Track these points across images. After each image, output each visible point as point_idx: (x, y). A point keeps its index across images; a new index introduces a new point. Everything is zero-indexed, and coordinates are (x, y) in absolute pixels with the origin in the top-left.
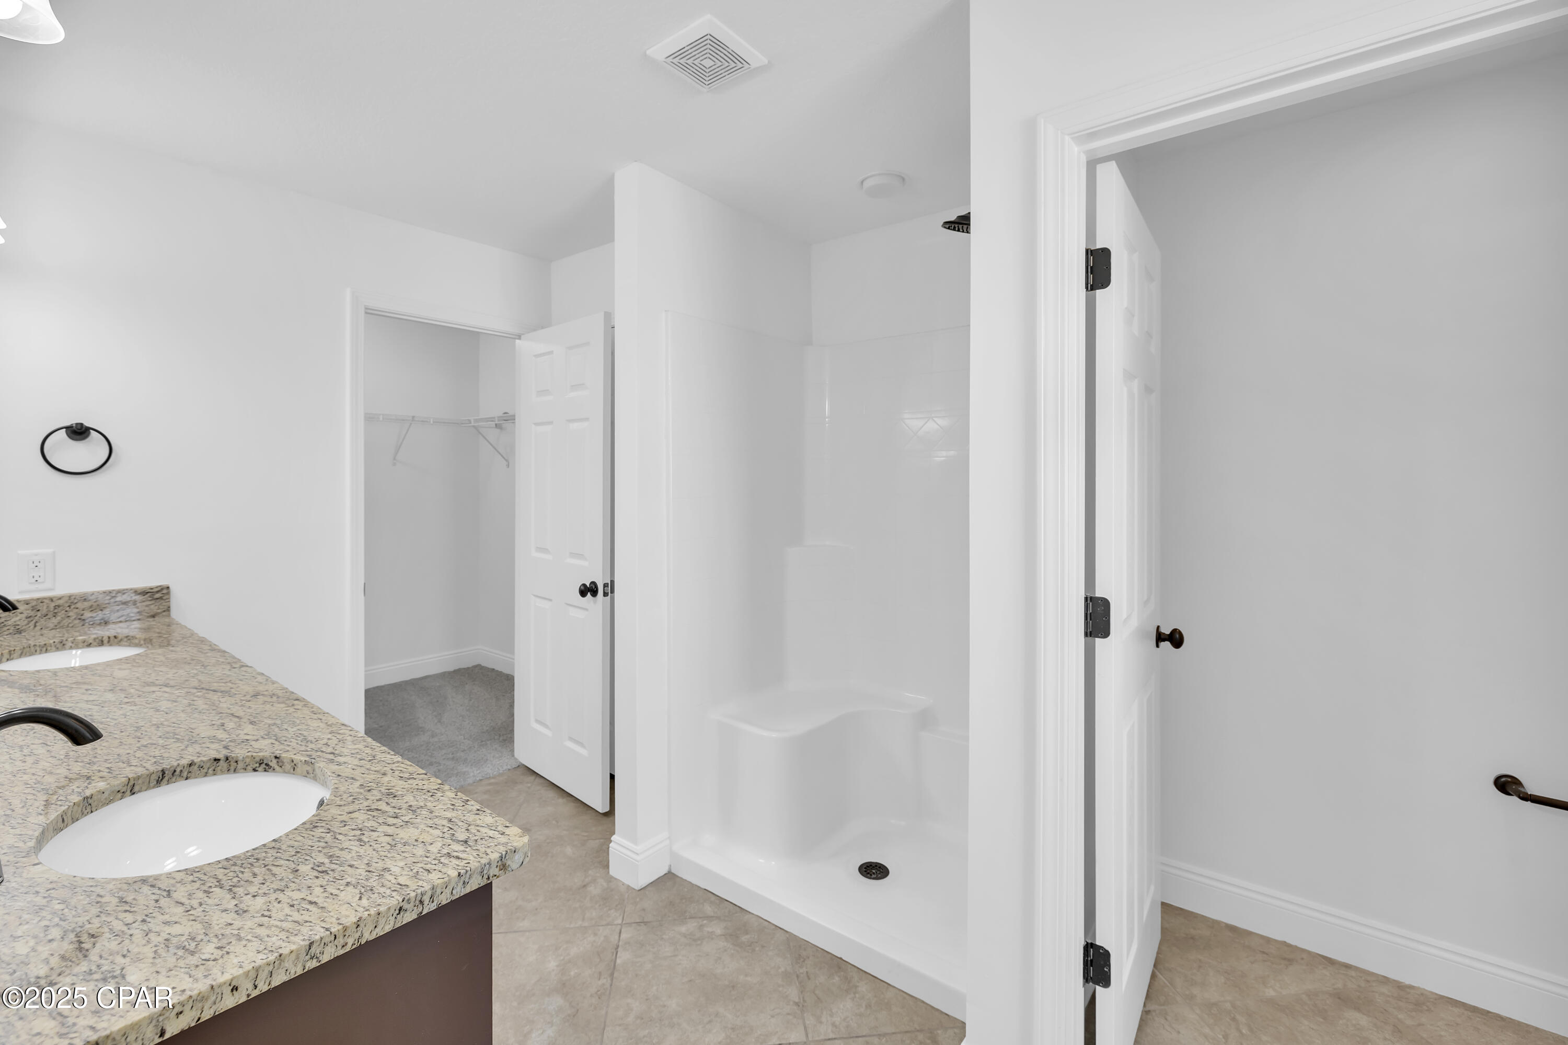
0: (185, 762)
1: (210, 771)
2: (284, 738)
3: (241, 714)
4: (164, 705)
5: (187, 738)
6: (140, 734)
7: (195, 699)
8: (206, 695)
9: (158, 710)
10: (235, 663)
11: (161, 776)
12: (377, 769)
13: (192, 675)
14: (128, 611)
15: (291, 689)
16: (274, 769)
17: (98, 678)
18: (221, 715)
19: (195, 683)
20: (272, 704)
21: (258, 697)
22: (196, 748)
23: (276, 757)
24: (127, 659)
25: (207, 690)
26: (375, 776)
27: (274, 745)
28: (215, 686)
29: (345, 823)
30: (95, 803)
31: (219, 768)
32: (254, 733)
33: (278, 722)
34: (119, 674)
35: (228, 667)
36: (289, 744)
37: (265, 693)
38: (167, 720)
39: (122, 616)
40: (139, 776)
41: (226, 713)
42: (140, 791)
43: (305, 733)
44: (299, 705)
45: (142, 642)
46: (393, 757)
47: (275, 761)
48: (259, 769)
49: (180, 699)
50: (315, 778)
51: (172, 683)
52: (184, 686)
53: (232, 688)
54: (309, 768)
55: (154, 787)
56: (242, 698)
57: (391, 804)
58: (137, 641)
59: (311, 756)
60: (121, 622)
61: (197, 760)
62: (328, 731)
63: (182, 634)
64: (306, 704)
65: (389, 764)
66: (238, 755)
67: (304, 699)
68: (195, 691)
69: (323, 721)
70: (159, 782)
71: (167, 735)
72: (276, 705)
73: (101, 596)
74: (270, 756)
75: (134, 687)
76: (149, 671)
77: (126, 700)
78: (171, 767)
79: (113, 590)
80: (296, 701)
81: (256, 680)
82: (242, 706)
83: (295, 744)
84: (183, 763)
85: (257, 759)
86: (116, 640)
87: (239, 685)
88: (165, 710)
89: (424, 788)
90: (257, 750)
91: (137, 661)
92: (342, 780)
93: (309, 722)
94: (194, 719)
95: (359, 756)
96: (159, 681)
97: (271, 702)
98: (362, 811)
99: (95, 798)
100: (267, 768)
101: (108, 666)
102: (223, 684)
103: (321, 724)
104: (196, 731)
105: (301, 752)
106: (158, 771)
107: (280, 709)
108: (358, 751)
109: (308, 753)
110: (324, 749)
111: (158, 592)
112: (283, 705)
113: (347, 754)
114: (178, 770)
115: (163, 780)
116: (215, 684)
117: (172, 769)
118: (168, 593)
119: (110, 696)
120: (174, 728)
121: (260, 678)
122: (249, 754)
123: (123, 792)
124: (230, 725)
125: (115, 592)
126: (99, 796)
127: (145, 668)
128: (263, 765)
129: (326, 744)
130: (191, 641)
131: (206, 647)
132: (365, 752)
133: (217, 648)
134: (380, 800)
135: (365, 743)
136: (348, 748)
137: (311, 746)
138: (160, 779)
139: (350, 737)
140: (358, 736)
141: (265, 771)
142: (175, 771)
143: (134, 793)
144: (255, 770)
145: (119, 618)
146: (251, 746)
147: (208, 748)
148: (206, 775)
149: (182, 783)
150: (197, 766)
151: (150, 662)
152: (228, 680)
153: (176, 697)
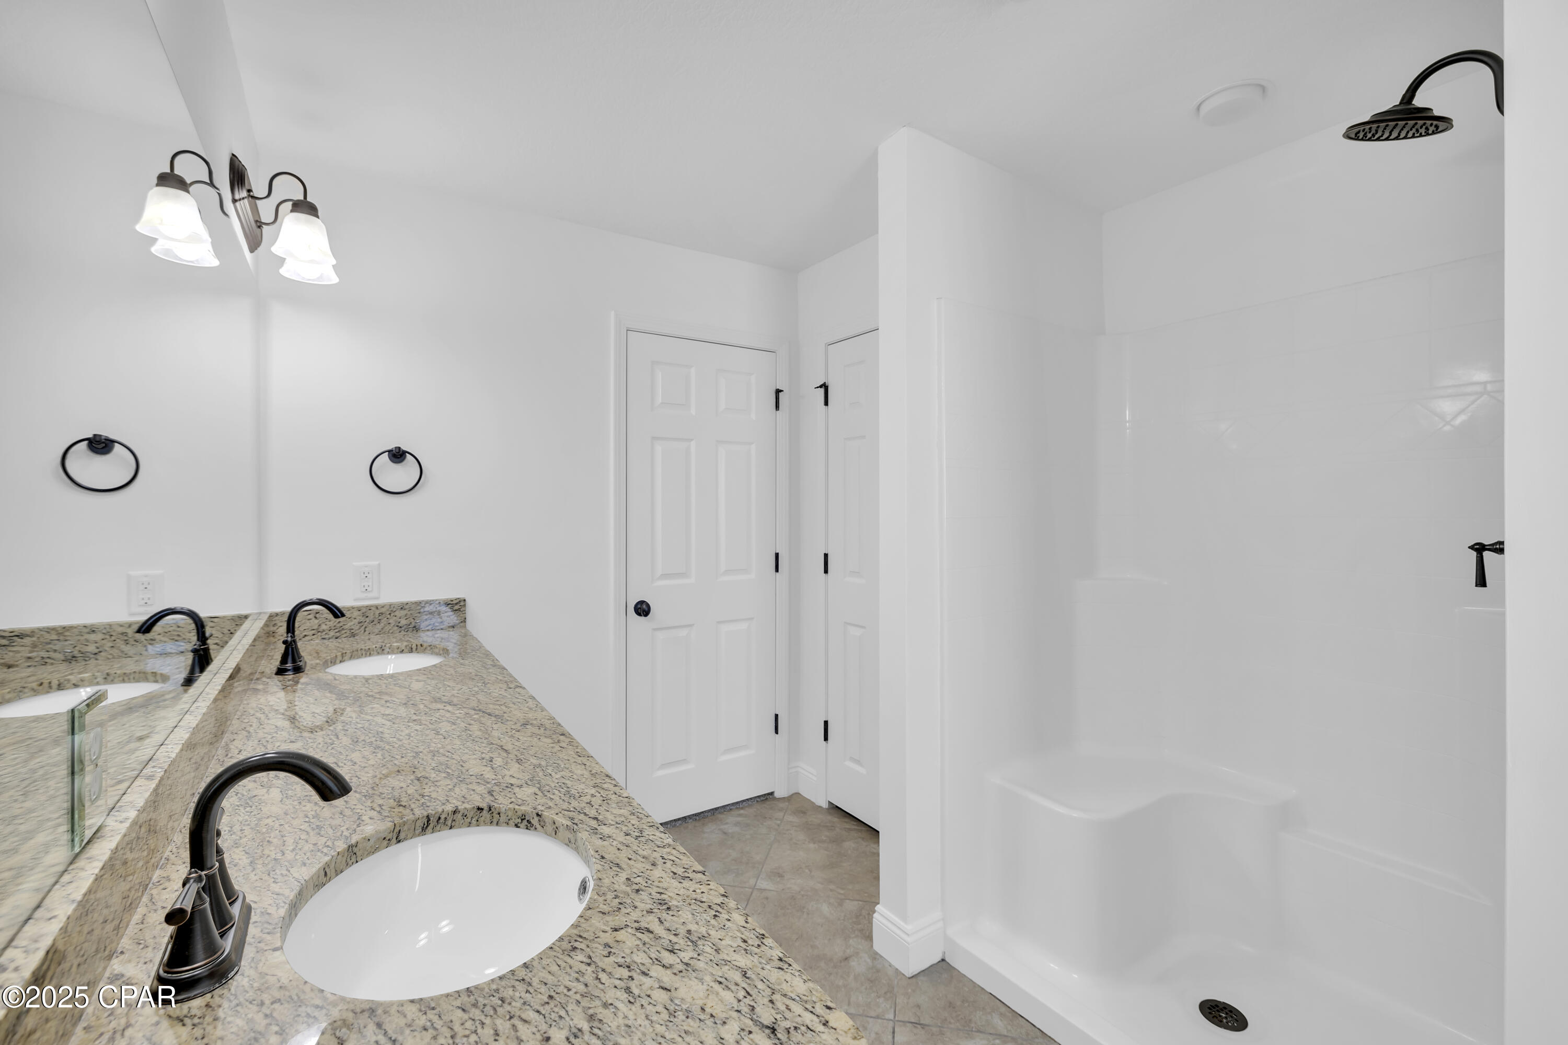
0: (449, 808)
1: (474, 821)
2: (547, 788)
3: (509, 747)
4: (445, 727)
5: (456, 773)
6: (416, 762)
7: (472, 722)
8: (482, 719)
9: (438, 733)
10: (512, 684)
11: (426, 823)
12: (645, 853)
13: (473, 693)
14: (434, 620)
15: (559, 720)
16: (536, 829)
17: (399, 688)
18: (491, 746)
19: (474, 703)
20: (539, 737)
21: (528, 727)
22: (462, 788)
23: (538, 815)
24: (425, 669)
25: (483, 712)
26: (644, 865)
27: (536, 796)
28: (491, 708)
29: (610, 950)
30: (361, 852)
31: (482, 819)
32: (518, 776)
33: (543, 763)
34: (416, 686)
35: (505, 686)
36: (552, 797)
37: (535, 722)
38: (443, 747)
39: (429, 625)
40: (404, 822)
41: (496, 744)
42: (405, 839)
43: (569, 783)
44: (564, 741)
45: (441, 652)
46: (662, 835)
47: (536, 819)
48: (522, 825)
49: (459, 721)
50: (577, 849)
51: (455, 700)
52: (465, 706)
53: (504, 713)
54: (571, 836)
55: (419, 835)
56: (513, 727)
57: (665, 922)
58: (437, 650)
59: (573, 819)
60: (428, 630)
61: (461, 807)
62: (592, 783)
63: (472, 646)
64: (572, 742)
65: (659, 847)
66: (501, 806)
67: (569, 734)
68: (473, 712)
69: (587, 767)
70: (424, 829)
71: (440, 768)
72: (544, 739)
73: (413, 606)
74: (532, 812)
75: (424, 702)
76: (440, 685)
77: (415, 717)
78: (435, 814)
79: (423, 601)
80: (562, 736)
81: (527, 705)
82: (512, 736)
83: (558, 798)
84: (447, 809)
85: (520, 814)
86: (422, 648)
87: (512, 709)
88: (444, 734)
89: (703, 900)
90: (520, 802)
91: (432, 672)
92: (606, 866)
93: (573, 767)
94: (467, 748)
95: (624, 829)
96: (445, 698)
97: (538, 735)
98: (630, 930)
99: (360, 846)
100: (529, 825)
101: (408, 676)
102: (498, 707)
103: (585, 772)
104: (466, 765)
105: (562, 812)
106: (424, 817)
107: (546, 746)
108: (623, 819)
109: (571, 814)
110: (587, 811)
111: (456, 604)
112: (549, 741)
113: (613, 823)
114: (443, 817)
115: (428, 828)
116: (491, 706)
117: (437, 816)
118: (465, 605)
119: (402, 711)
120: (447, 759)
121: (531, 703)
122: (511, 806)
123: (389, 840)
124: (498, 761)
125: (424, 603)
126: (365, 844)
127: (436, 682)
128: (525, 822)
129: (589, 803)
130: (479, 655)
131: (490, 662)
132: (631, 821)
133: (498, 663)
134: (650, 912)
135: (630, 808)
136: (612, 813)
137: (575, 803)
138: (425, 826)
139: (614, 795)
140: (623, 796)
141: (527, 828)
142: (440, 818)
143: (399, 841)
144: (517, 826)
145: (427, 626)
146: (514, 794)
147: (474, 790)
148: (470, 824)
149: (446, 833)
150: (461, 814)
151: (442, 674)
152: (502, 703)
153: (456, 718)
